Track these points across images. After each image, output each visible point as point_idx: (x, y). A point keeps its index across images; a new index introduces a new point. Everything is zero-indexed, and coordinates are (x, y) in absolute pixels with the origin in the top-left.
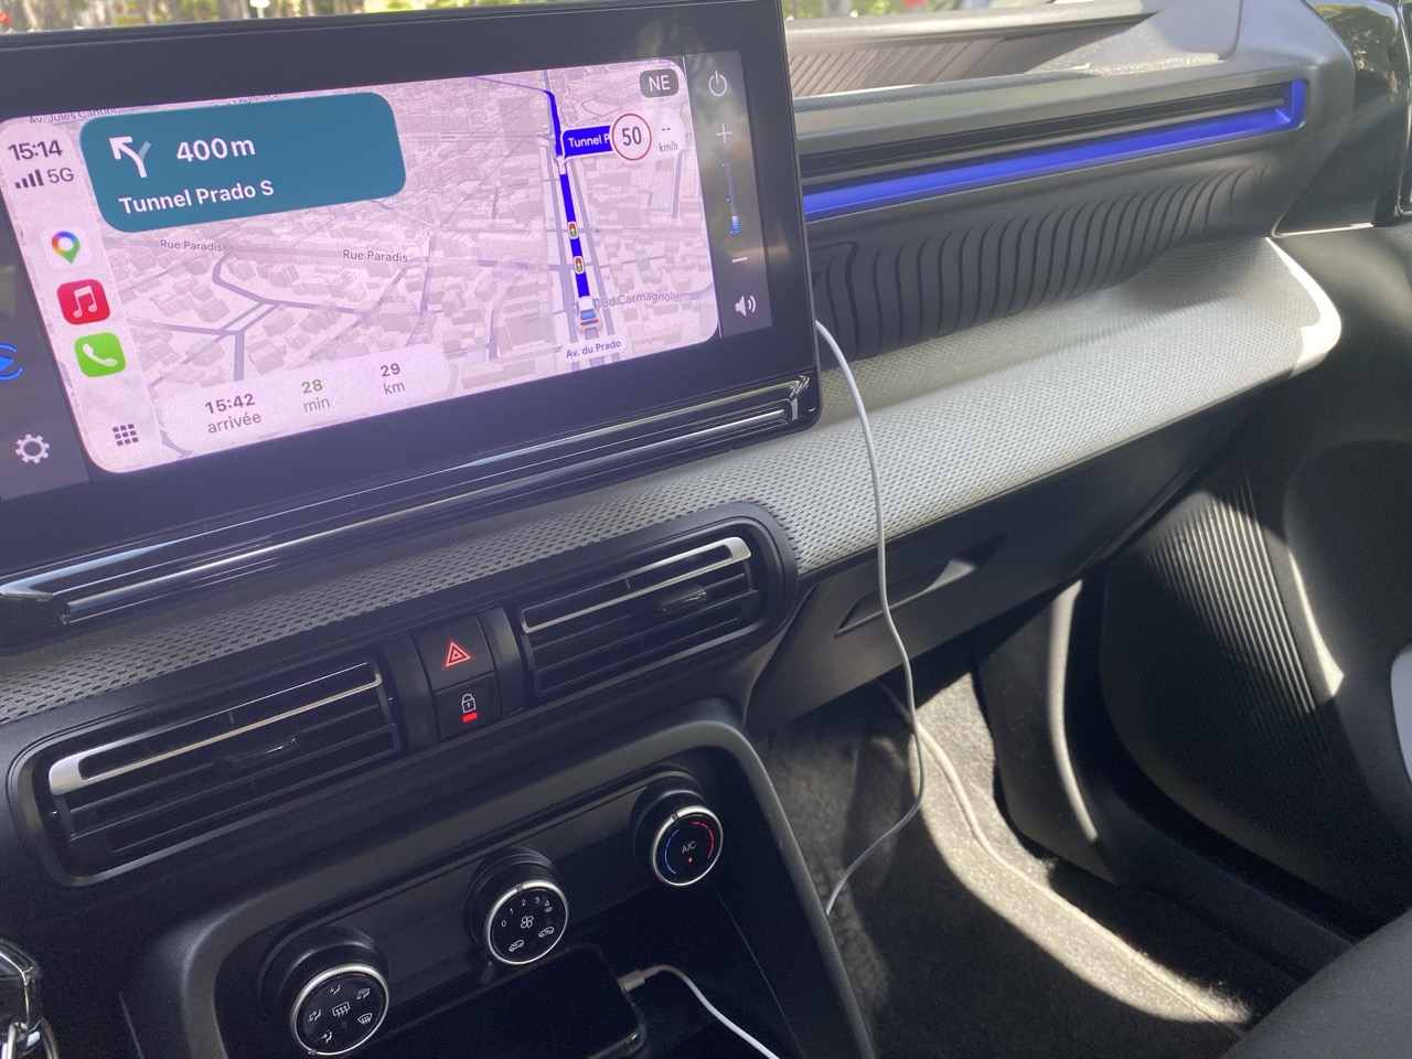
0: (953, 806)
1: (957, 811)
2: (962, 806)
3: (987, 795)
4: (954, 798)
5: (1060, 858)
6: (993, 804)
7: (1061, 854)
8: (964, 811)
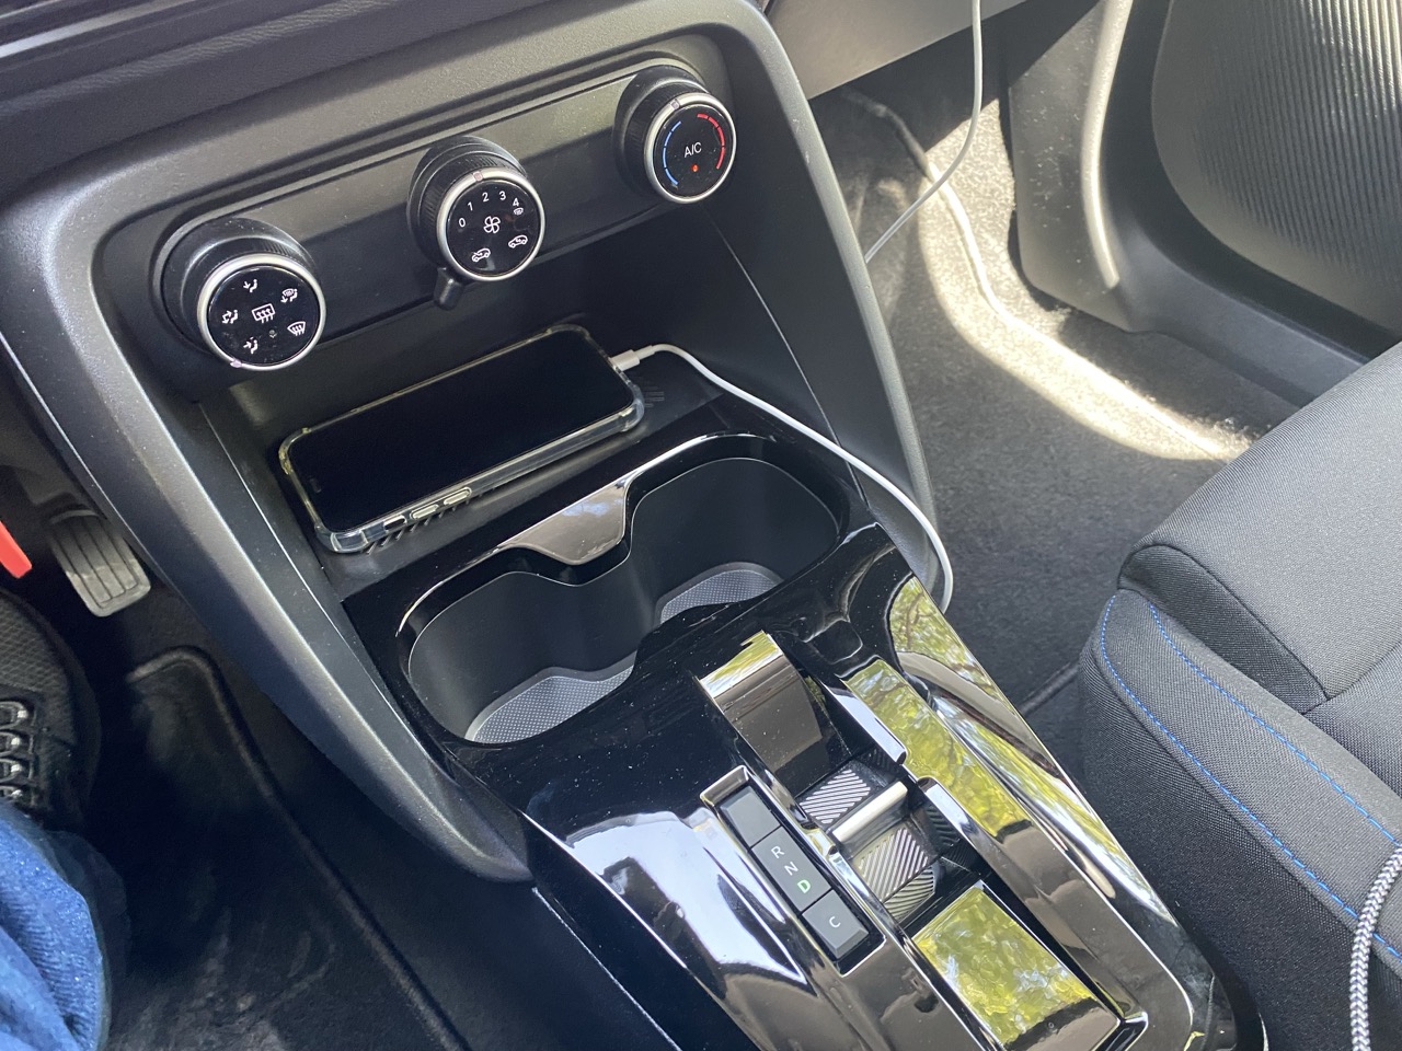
0: (961, 259)
1: (964, 265)
2: (971, 260)
3: (1000, 247)
4: (963, 249)
5: (1073, 308)
6: (1005, 256)
7: (1074, 305)
8: (973, 265)
